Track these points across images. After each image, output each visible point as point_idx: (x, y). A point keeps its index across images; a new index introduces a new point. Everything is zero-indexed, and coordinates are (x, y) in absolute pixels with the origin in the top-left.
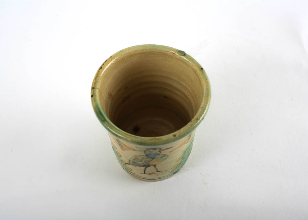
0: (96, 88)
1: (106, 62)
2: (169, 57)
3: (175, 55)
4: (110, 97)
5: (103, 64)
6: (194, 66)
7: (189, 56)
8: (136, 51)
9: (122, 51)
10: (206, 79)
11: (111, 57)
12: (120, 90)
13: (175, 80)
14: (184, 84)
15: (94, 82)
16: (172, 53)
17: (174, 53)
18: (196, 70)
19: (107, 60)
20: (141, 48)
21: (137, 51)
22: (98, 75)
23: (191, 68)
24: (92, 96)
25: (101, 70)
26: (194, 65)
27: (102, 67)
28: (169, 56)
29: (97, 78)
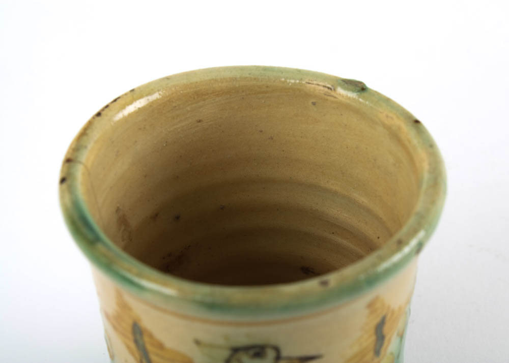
0: (80, 162)
1: (115, 100)
2: (314, 104)
3: (333, 93)
4: (123, 228)
5: (107, 106)
6: (392, 118)
7: (376, 92)
8: (210, 80)
9: (168, 78)
10: (430, 145)
11: (132, 91)
12: (155, 217)
13: (335, 193)
14: (363, 200)
15: (73, 146)
16: (324, 86)
17: (329, 88)
18: (399, 128)
19: (119, 98)
20: (228, 75)
21: (216, 80)
22: (88, 132)
23: (384, 126)
24: (63, 181)
25: (99, 118)
26: (391, 115)
27: (103, 113)
28: (314, 100)
29: (85, 138)
